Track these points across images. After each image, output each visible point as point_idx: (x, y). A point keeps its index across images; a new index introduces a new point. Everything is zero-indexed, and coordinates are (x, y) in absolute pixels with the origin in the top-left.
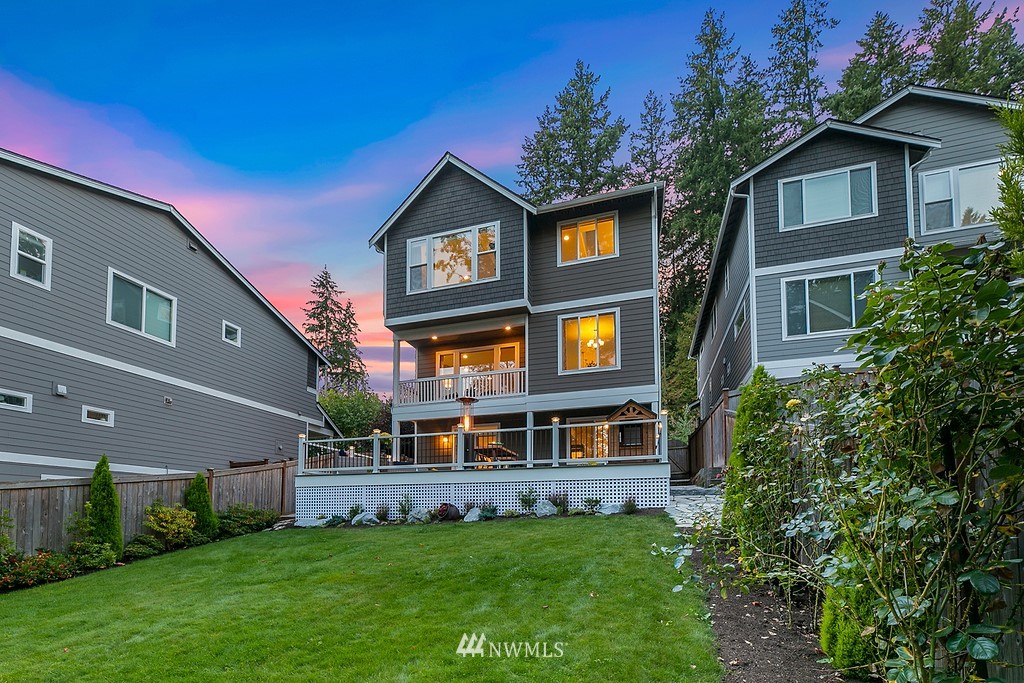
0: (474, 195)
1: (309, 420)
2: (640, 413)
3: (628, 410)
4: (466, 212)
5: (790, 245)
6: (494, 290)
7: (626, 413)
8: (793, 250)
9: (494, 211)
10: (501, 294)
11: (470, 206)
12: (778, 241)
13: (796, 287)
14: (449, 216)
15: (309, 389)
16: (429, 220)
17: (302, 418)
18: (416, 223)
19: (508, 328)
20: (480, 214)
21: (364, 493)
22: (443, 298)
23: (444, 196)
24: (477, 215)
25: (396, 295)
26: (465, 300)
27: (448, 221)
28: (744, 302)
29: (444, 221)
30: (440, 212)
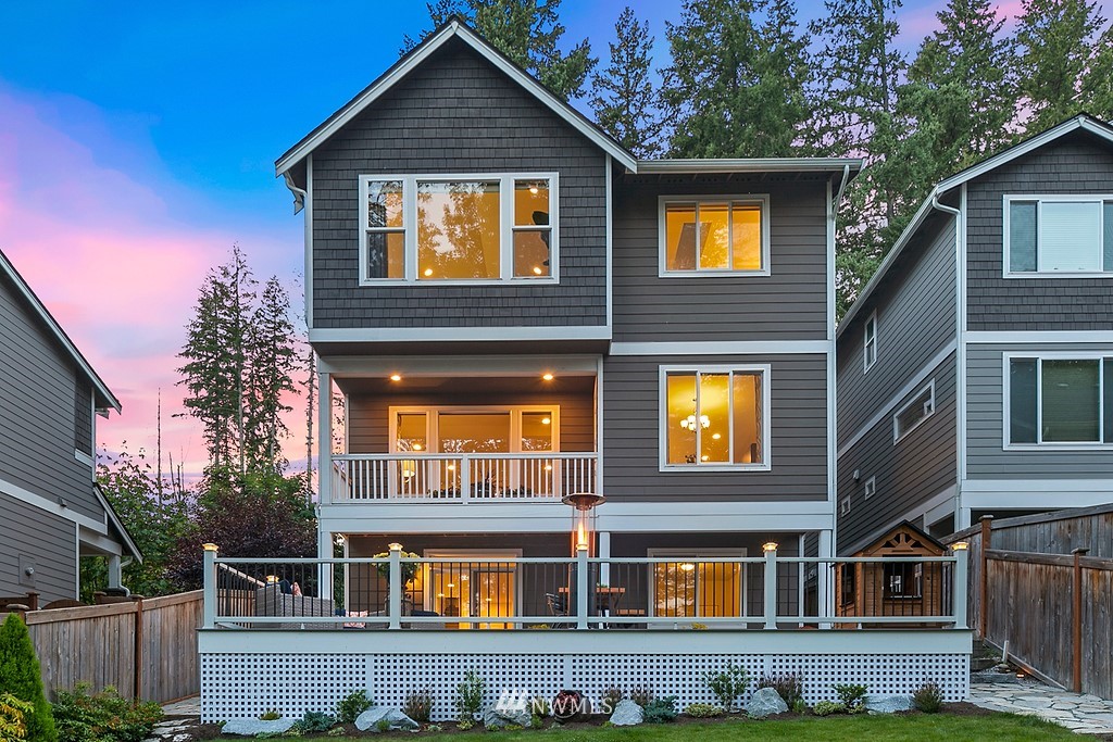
0: (505, 113)
1: (80, 519)
2: (917, 545)
3: (897, 539)
4: (489, 143)
5: (1018, 301)
6: (548, 302)
7: (894, 542)
8: (1022, 309)
9: (547, 152)
10: (562, 312)
11: (497, 132)
12: (1000, 292)
13: (1023, 368)
14: (452, 143)
15: (79, 456)
16: (409, 143)
17: (68, 514)
18: (380, 144)
19: (548, 377)
20: (519, 153)
21: (370, 669)
22: (440, 303)
23: (441, 103)
24: (512, 153)
25: (334, 284)
26: (488, 313)
27: (449, 153)
28: (932, 383)
29: (440, 153)
30: (432, 133)
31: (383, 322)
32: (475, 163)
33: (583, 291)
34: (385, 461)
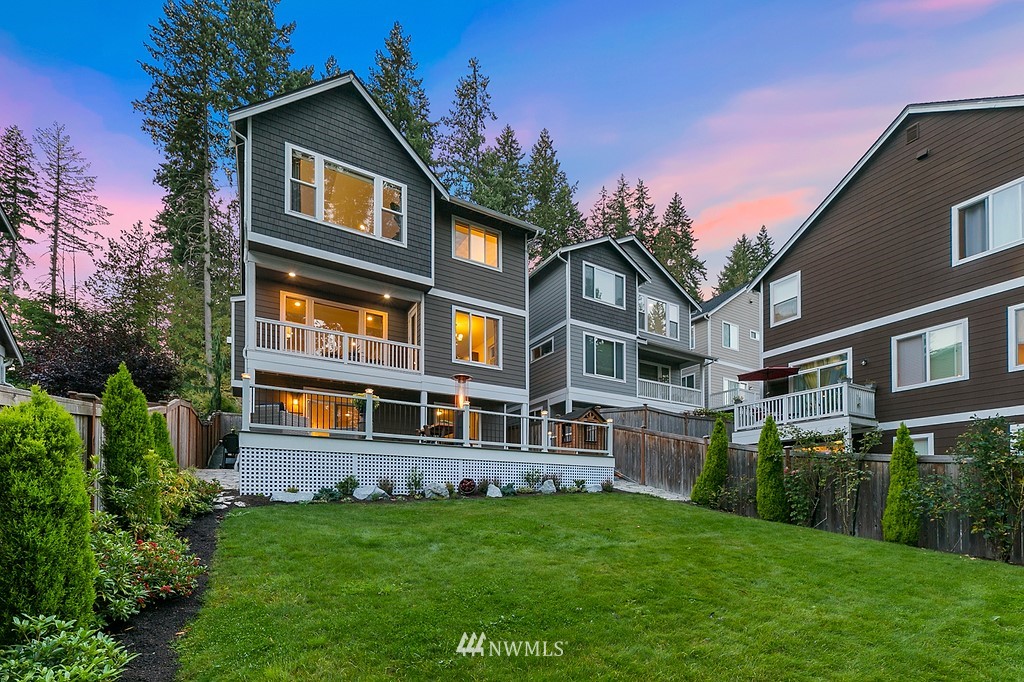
0: (378, 140)
2: (595, 418)
4: (368, 154)
5: (588, 310)
6: (400, 256)
7: (588, 416)
8: (589, 314)
9: (400, 172)
10: (408, 264)
11: (373, 150)
12: (583, 305)
13: (590, 341)
14: (346, 145)
16: (319, 135)
18: (300, 128)
19: (387, 296)
20: (385, 166)
21: (355, 463)
22: (338, 239)
23: (340, 118)
24: (381, 165)
25: (267, 206)
26: (367, 253)
27: (344, 150)
28: (552, 338)
29: (339, 148)
30: (334, 134)
31: (301, 241)
32: (360, 162)
33: (419, 256)
34: (278, 326)
